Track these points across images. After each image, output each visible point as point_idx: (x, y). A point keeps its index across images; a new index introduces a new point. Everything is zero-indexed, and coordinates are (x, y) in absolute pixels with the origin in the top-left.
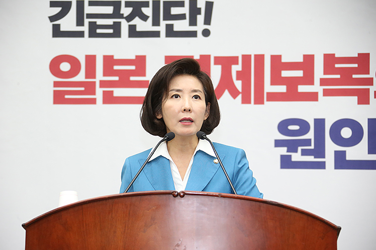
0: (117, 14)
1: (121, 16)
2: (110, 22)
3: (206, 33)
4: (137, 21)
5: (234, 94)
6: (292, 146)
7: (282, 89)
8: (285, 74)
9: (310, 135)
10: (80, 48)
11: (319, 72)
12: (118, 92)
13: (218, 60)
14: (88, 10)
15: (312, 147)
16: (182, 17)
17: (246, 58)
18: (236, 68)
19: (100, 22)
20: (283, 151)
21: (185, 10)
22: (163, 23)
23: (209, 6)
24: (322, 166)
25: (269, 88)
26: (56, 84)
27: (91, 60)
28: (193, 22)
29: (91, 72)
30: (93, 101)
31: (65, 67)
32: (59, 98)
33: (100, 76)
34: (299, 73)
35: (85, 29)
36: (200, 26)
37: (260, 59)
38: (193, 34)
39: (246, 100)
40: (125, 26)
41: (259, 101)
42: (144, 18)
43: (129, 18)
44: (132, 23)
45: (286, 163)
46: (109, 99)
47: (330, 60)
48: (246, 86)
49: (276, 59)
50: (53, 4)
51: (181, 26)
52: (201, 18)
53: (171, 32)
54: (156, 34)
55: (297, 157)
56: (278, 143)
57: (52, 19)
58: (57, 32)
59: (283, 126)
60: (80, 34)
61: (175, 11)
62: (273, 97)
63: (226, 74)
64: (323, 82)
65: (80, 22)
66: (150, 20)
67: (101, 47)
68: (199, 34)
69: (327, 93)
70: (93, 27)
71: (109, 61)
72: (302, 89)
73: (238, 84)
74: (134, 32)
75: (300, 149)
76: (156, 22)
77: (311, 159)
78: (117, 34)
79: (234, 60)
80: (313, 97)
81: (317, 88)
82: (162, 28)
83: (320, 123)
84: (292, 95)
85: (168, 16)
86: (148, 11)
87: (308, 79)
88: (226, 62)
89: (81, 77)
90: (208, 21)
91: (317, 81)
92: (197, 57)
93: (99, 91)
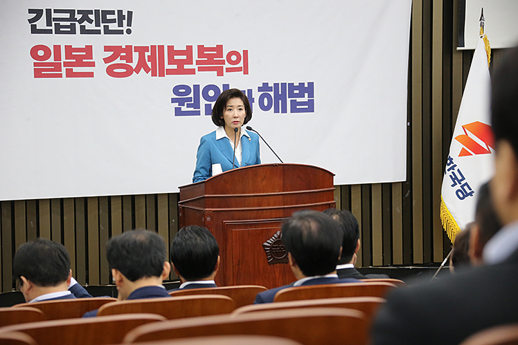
0: (72, 18)
1: (76, 20)
2: (68, 23)
3: (129, 32)
4: (85, 23)
5: (147, 70)
6: (181, 102)
7: (175, 67)
8: (176, 57)
9: (191, 95)
10: (51, 40)
11: (195, 57)
12: (76, 69)
13: (137, 49)
14: (54, 15)
15: (193, 102)
16: (113, 21)
17: (153, 47)
18: (147, 54)
19: (62, 23)
20: (176, 105)
21: (115, 16)
22: (102, 25)
23: (130, 13)
24: (198, 113)
25: (167, 66)
26: (35, 64)
27: (57, 48)
28: (121, 25)
29: (58, 57)
30: (60, 76)
31: (41, 53)
32: (38, 74)
33: (63, 59)
34: (184, 57)
35: (53, 28)
36: (125, 28)
37: (161, 48)
38: (121, 32)
39: (154, 74)
40: (78, 26)
41: (162, 75)
42: (90, 21)
43: (81, 21)
44: (82, 24)
45: (178, 112)
46: (70, 74)
47: (201, 49)
48: (154, 65)
49: (171, 48)
50: (31, 11)
51: (114, 26)
52: (125, 22)
53: (107, 31)
54: (98, 32)
55: (184, 108)
56: (173, 100)
57: (30, 21)
58: (34, 30)
59: (176, 90)
60: (50, 32)
61: (109, 17)
62: (170, 72)
63: (142, 57)
64: (198, 62)
65: (49, 24)
66: (94, 22)
67: (63, 40)
68: (125, 32)
69: (200, 69)
70: (58, 27)
71: (68, 48)
72: (186, 67)
73: (149, 64)
74: (83, 31)
75: (186, 103)
76: (98, 25)
77: (192, 109)
78: (73, 32)
79: (146, 49)
80: (192, 72)
81: (194, 66)
82: (101, 28)
83: (197, 87)
84: (180, 71)
85: (105, 20)
86: (92, 17)
87: (190, 61)
88: (141, 50)
89: (51, 60)
90: (129, 24)
91: (194, 62)
92: (124, 47)
93: (64, 69)
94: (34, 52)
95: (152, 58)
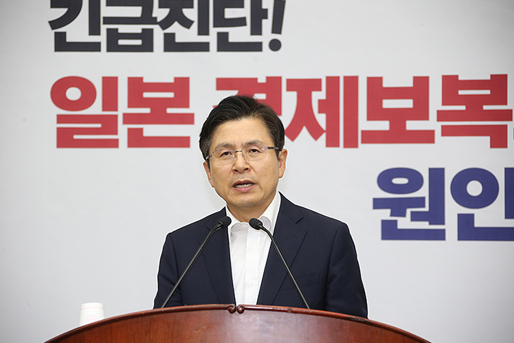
0: (147, 17)
1: (154, 21)
2: (137, 29)
3: (275, 45)
4: (176, 28)
5: (315, 132)
6: (398, 208)
7: (384, 125)
8: (388, 104)
9: (424, 192)
11: (436, 101)
12: (150, 130)
13: (293, 84)
14: (106, 11)
15: (426, 209)
16: (240, 22)
17: (333, 82)
18: (318, 96)
19: (123, 29)
20: (385, 214)
21: (245, 12)
22: (214, 31)
23: (280, 4)
24: (440, 235)
25: (364, 124)
26: (61, 119)
27: (110, 84)
28: (257, 30)
29: (110, 101)
30: (114, 144)
31: (73, 94)
32: (65, 139)
33: (123, 107)
34: (408, 104)
35: (102, 39)
36: (267, 36)
37: (352, 82)
38: (257, 47)
39: (332, 142)
40: (159, 35)
41: (351, 143)
42: (187, 23)
43: (165, 24)
44: (169, 30)
46: (136, 140)
47: (451, 84)
48: (332, 121)
49: (374, 83)
50: (55, 4)
51: (239, 34)
52: (267, 24)
53: (225, 44)
54: (204, 47)
55: (404, 223)
56: (378, 204)
57: (54, 24)
58: (62, 44)
59: (385, 180)
60: (95, 47)
61: (230, 13)
62: (372, 137)
63: (304, 104)
64: (442, 116)
65: (94, 30)
66: (195, 27)
67: (125, 66)
68: (266, 46)
69: (446, 132)
70: (113, 37)
71: (137, 85)
72: (412, 125)
73: (321, 119)
74: (171, 44)
75: (409, 211)
76: (203, 30)
77: (424, 225)
78: (147, 46)
79: (315, 84)
80: (426, 137)
81: (432, 124)
82: (212, 38)
83: (437, 175)
84: (397, 135)
85: (221, 21)
86: (191, 14)
87: (421, 112)
88: (304, 87)
89: (96, 108)
90: (277, 28)
91: (433, 114)
92: (262, 80)
93: (123, 130)
94: (58, 92)
95: (328, 106)
